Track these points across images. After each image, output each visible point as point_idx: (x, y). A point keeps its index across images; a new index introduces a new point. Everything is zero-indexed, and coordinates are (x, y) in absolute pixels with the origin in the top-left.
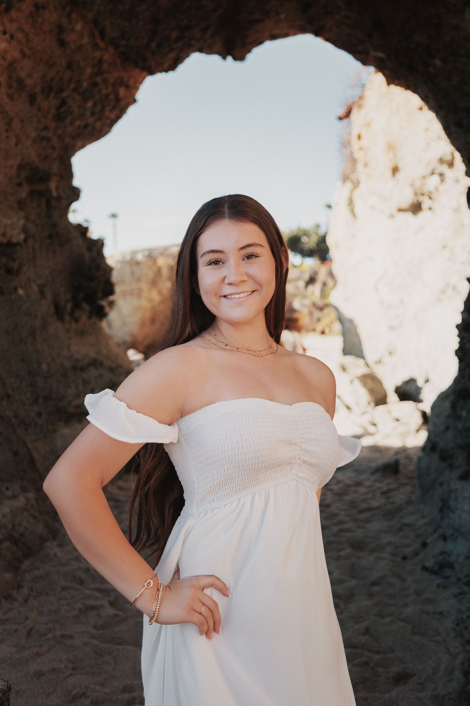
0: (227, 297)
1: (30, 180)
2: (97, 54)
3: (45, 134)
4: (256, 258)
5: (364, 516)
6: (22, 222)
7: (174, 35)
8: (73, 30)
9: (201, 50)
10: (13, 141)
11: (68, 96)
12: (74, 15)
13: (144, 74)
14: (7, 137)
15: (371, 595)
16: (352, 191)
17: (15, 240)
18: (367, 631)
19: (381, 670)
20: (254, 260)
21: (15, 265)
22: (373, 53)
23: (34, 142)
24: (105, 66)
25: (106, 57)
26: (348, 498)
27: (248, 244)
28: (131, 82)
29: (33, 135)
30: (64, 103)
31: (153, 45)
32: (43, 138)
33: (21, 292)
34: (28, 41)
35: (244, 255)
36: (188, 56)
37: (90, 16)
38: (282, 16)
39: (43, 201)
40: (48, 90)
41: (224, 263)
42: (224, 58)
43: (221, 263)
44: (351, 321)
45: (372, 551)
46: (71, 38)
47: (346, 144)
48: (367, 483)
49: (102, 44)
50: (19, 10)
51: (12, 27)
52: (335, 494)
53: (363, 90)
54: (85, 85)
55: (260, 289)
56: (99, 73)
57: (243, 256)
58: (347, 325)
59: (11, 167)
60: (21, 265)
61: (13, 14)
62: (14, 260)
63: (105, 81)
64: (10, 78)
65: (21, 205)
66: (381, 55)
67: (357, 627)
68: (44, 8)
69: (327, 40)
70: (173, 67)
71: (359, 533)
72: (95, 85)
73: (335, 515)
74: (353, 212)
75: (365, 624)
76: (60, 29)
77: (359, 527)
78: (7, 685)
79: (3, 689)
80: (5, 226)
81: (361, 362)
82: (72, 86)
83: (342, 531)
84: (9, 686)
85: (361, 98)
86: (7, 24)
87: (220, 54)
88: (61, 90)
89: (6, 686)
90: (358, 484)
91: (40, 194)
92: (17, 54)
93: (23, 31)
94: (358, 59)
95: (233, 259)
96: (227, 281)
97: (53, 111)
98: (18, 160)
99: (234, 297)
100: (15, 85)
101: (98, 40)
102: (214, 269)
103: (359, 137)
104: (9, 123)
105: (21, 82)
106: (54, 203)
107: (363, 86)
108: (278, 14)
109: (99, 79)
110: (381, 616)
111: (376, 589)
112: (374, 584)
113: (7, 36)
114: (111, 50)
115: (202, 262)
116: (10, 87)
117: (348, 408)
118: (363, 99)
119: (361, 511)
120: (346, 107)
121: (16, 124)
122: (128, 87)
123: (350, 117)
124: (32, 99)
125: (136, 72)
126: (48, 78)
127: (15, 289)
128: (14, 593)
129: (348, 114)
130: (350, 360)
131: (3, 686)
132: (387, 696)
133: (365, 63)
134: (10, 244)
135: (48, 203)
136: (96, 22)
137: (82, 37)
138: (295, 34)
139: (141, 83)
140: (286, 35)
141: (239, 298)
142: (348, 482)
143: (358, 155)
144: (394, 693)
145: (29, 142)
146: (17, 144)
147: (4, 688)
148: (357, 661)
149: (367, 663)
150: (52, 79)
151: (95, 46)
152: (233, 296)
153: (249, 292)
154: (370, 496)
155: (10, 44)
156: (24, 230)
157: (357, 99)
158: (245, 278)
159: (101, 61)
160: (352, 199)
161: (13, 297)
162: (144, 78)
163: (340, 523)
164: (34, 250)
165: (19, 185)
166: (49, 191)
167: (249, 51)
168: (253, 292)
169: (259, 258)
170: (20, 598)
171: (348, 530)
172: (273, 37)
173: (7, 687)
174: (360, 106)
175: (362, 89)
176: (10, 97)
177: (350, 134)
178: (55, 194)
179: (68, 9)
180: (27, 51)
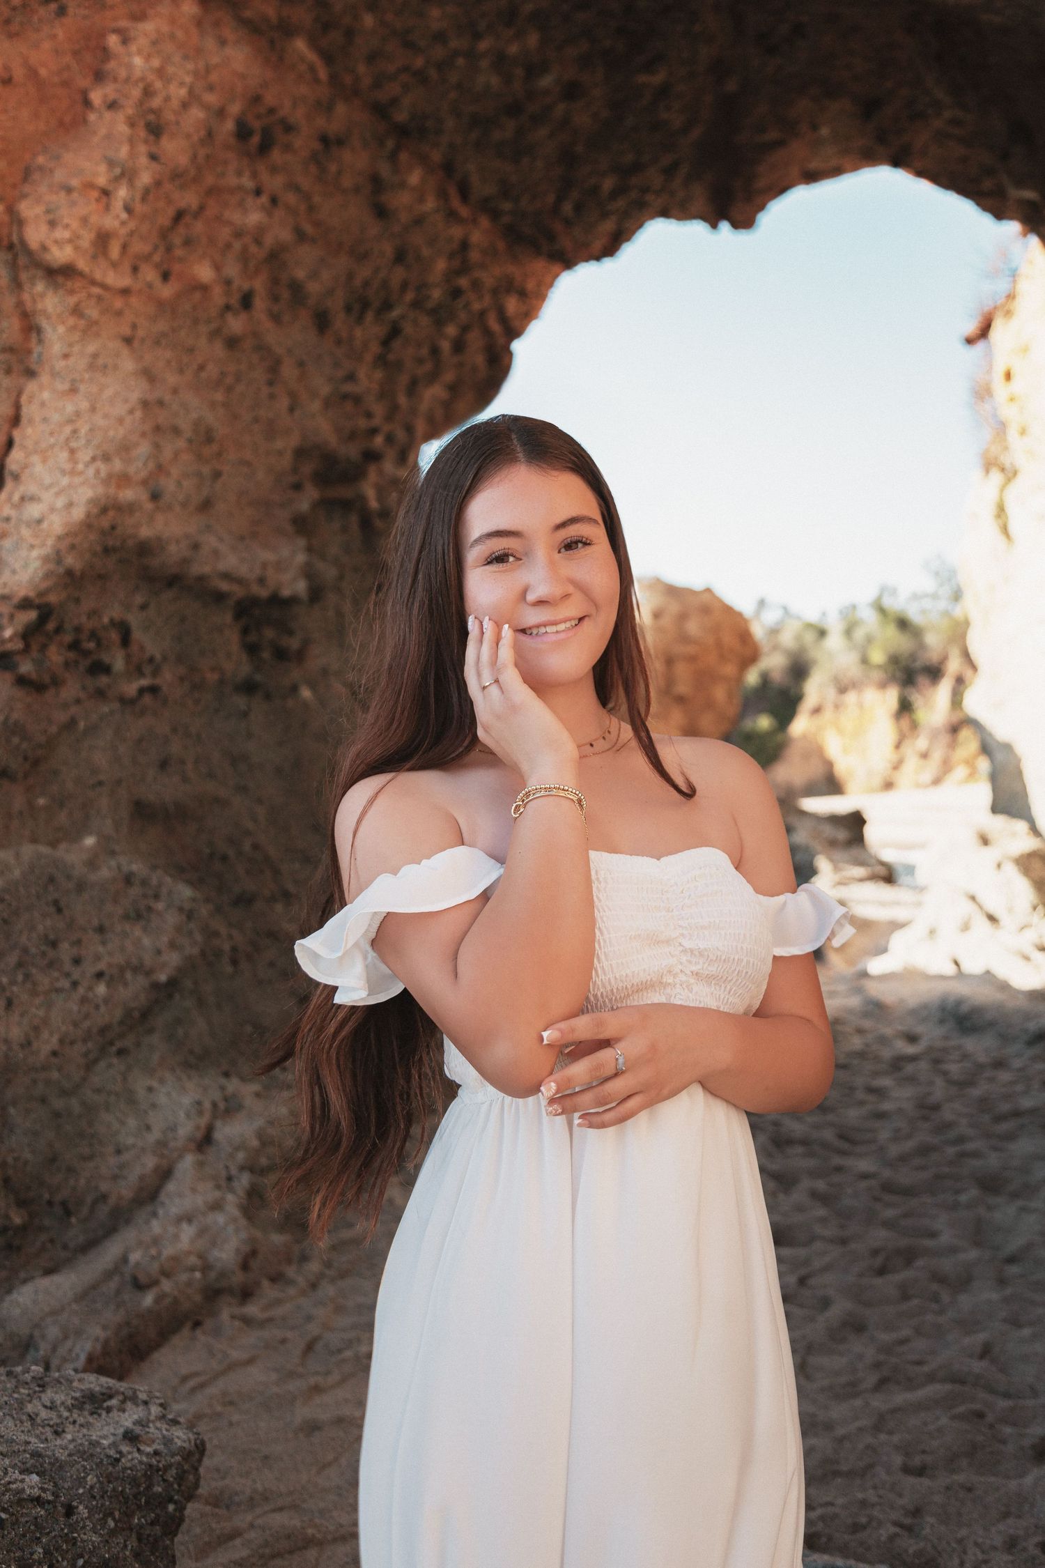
0: (528, 632)
1: (322, 479)
2: (457, 232)
3: (348, 388)
4: (587, 547)
5: (1004, 1127)
6: (301, 558)
7: (608, 184)
8: (403, 185)
9: (665, 213)
10: (284, 402)
11: (403, 317)
12: (404, 157)
13: (555, 268)
14: (272, 397)
15: (1002, 1282)
16: (1003, 489)
17: (286, 592)
18: (985, 1352)
19: (1008, 1430)
20: (582, 551)
21: (294, 643)
22: (1017, 193)
23: (327, 404)
24: (474, 256)
25: (476, 237)
26: (976, 1092)
27: (570, 517)
28: (530, 285)
29: (325, 390)
30: (395, 331)
31: (567, 208)
32: (345, 397)
33: (306, 693)
34: (311, 209)
35: (562, 542)
36: (640, 226)
37: (436, 156)
38: (824, 131)
39: (354, 519)
40: (359, 306)
41: (521, 560)
42: (714, 226)
43: (511, 559)
44: (1008, 747)
45: (1015, 1195)
46: (400, 201)
47: (982, 393)
48: (1017, 1063)
49: (464, 212)
50: (288, 148)
51: (275, 183)
52: (951, 1082)
53: (1014, 282)
54: (436, 294)
55: (595, 614)
56: (464, 268)
57: (559, 543)
58: (1000, 756)
59: (280, 453)
60: (306, 643)
61: (276, 155)
62: (290, 633)
63: (476, 285)
64: (275, 281)
65: (301, 525)
66: (1029, 194)
67: (967, 1341)
68: (340, 142)
69: (920, 173)
70: (610, 249)
71: (993, 1161)
72: (456, 293)
73: (949, 1125)
74: (1005, 530)
75: (981, 1337)
76: (377, 183)
77: (996, 1149)
78: (195, 1440)
79: (184, 1448)
80: (264, 566)
81: (1021, 826)
82: (410, 296)
83: (963, 1155)
84: (198, 1442)
85: (1011, 297)
86: (265, 177)
87: (704, 218)
88: (387, 306)
89: (193, 1442)
90: (999, 1064)
91: (346, 505)
92: (285, 234)
93: (297, 188)
94: (985, 208)
95: (542, 551)
96: (531, 597)
97: (375, 348)
98: (294, 441)
99: (546, 632)
100: (286, 294)
101: (456, 202)
102: (499, 571)
103: (1008, 376)
104: (274, 369)
105: (296, 289)
106: (378, 523)
107: (1014, 275)
108: (815, 127)
109: (463, 282)
110: (1015, 1323)
111: (1014, 1270)
112: (1011, 1260)
113: (264, 199)
114: (485, 222)
115: (473, 556)
116: (276, 298)
117: (992, 919)
118: (1014, 297)
119: (1000, 1118)
120: (980, 318)
121: (288, 371)
122: (523, 294)
123: (989, 337)
124: (322, 321)
125: (539, 265)
126: (358, 282)
127: (294, 689)
128: (291, 1271)
129: (984, 331)
130: (999, 824)
131: (185, 1441)
132: (1013, 1485)
133: (999, 215)
134: (276, 601)
135: (366, 523)
136: (448, 168)
137: (421, 200)
138: (855, 168)
139: (551, 285)
140: (836, 172)
141: (557, 632)
142: (982, 1058)
143: (1008, 412)
144: (1029, 1480)
145: (316, 406)
146: (291, 410)
147: (186, 1445)
148: (961, 1409)
149: (980, 1415)
150: (366, 284)
151: (452, 215)
152: (543, 630)
153: (574, 619)
154: (1019, 1088)
155: (269, 214)
156: (309, 573)
157: (1003, 300)
158: (571, 589)
159: (464, 246)
160: (1003, 505)
161: (290, 703)
162: (557, 276)
163: (961, 1140)
164: (340, 614)
165: (297, 487)
166: (362, 499)
167: (762, 207)
168: (581, 619)
169: (592, 547)
170: (301, 1280)
171: (976, 1154)
172: (811, 177)
173: (196, 1444)
174: (1008, 313)
175: (1011, 279)
176: (276, 318)
177: (990, 370)
178: (374, 504)
179: (390, 144)
180: (308, 229)
